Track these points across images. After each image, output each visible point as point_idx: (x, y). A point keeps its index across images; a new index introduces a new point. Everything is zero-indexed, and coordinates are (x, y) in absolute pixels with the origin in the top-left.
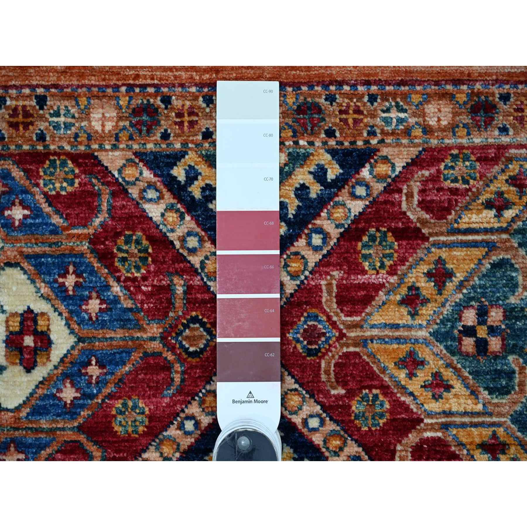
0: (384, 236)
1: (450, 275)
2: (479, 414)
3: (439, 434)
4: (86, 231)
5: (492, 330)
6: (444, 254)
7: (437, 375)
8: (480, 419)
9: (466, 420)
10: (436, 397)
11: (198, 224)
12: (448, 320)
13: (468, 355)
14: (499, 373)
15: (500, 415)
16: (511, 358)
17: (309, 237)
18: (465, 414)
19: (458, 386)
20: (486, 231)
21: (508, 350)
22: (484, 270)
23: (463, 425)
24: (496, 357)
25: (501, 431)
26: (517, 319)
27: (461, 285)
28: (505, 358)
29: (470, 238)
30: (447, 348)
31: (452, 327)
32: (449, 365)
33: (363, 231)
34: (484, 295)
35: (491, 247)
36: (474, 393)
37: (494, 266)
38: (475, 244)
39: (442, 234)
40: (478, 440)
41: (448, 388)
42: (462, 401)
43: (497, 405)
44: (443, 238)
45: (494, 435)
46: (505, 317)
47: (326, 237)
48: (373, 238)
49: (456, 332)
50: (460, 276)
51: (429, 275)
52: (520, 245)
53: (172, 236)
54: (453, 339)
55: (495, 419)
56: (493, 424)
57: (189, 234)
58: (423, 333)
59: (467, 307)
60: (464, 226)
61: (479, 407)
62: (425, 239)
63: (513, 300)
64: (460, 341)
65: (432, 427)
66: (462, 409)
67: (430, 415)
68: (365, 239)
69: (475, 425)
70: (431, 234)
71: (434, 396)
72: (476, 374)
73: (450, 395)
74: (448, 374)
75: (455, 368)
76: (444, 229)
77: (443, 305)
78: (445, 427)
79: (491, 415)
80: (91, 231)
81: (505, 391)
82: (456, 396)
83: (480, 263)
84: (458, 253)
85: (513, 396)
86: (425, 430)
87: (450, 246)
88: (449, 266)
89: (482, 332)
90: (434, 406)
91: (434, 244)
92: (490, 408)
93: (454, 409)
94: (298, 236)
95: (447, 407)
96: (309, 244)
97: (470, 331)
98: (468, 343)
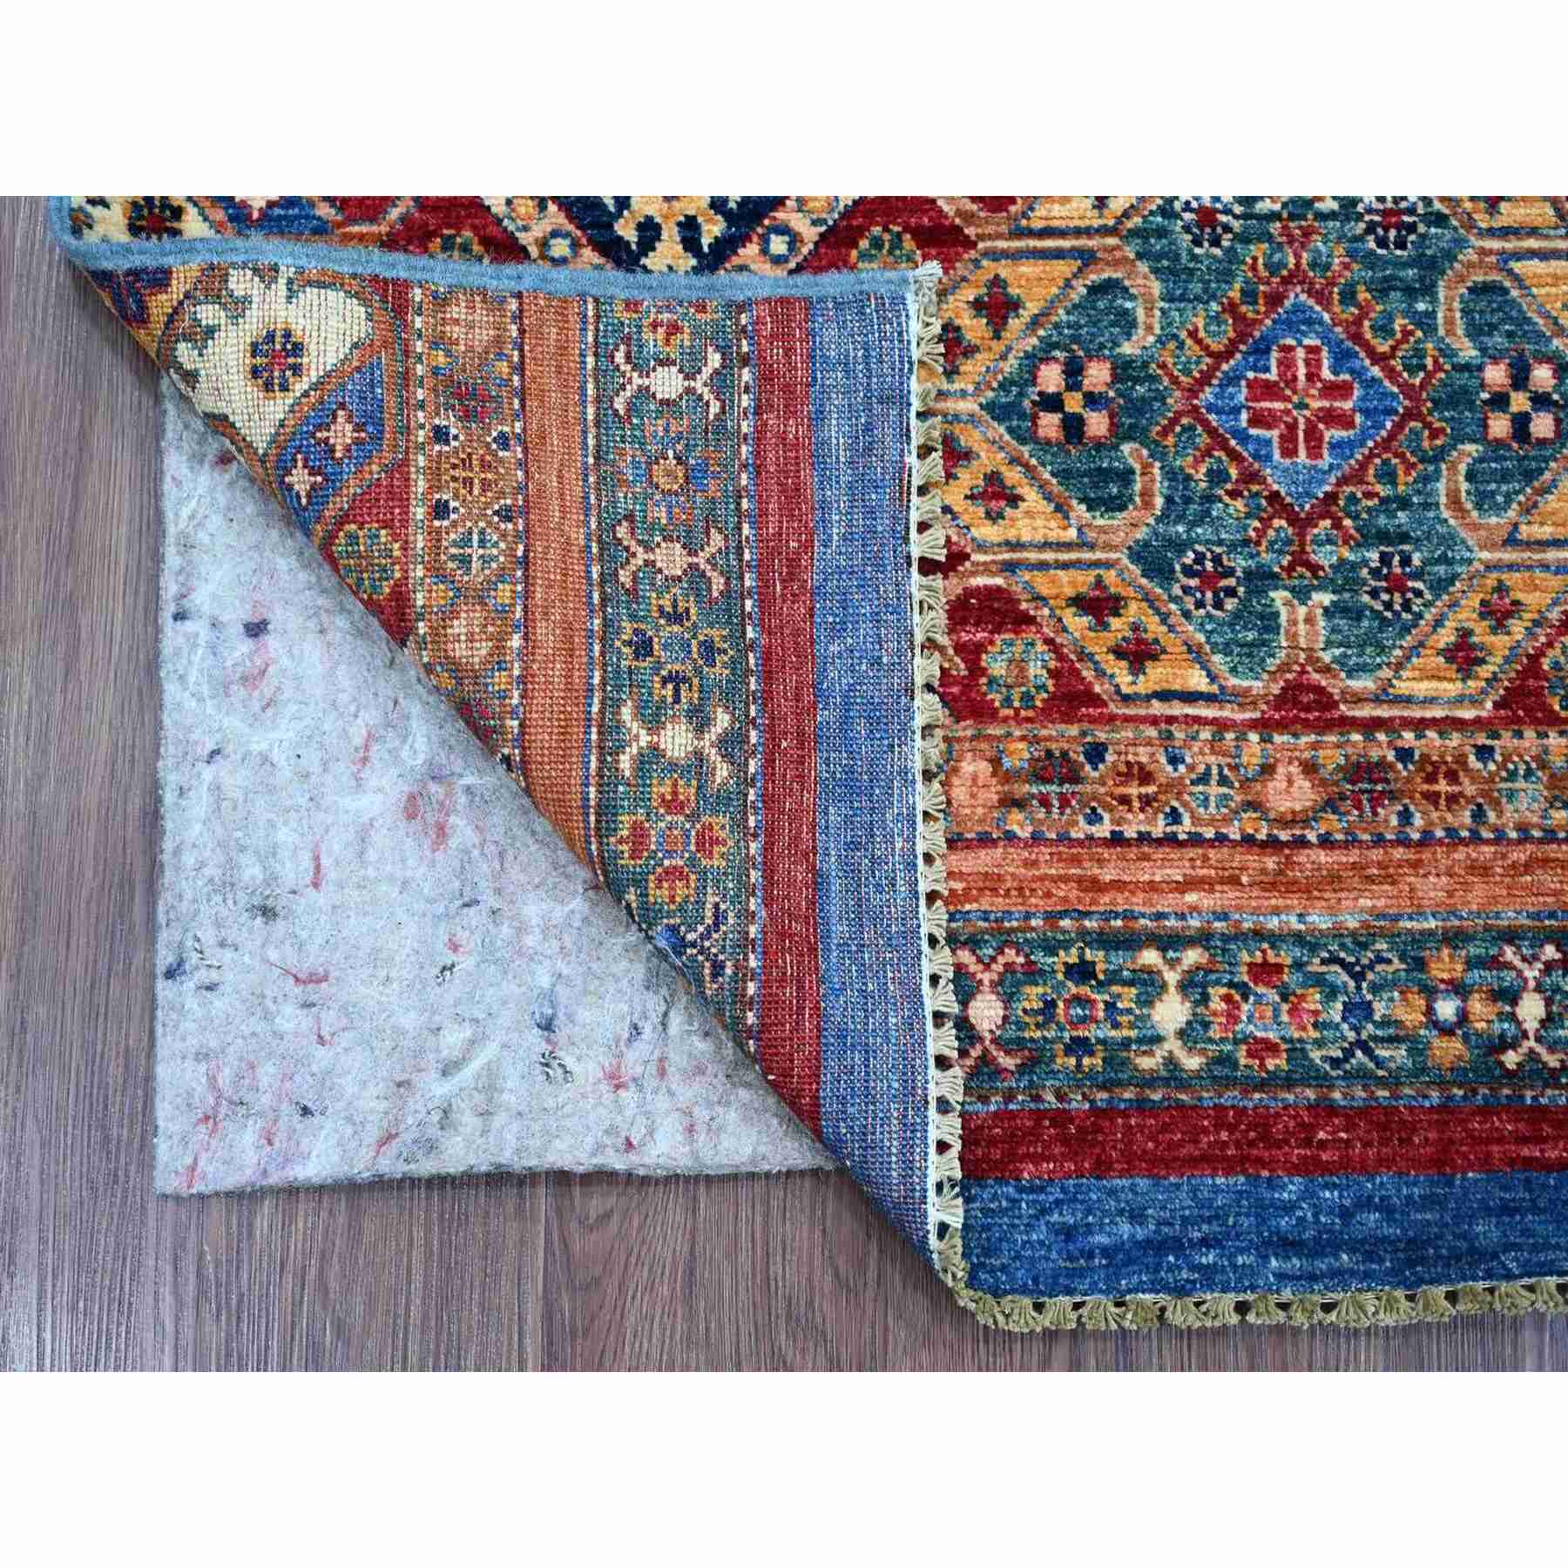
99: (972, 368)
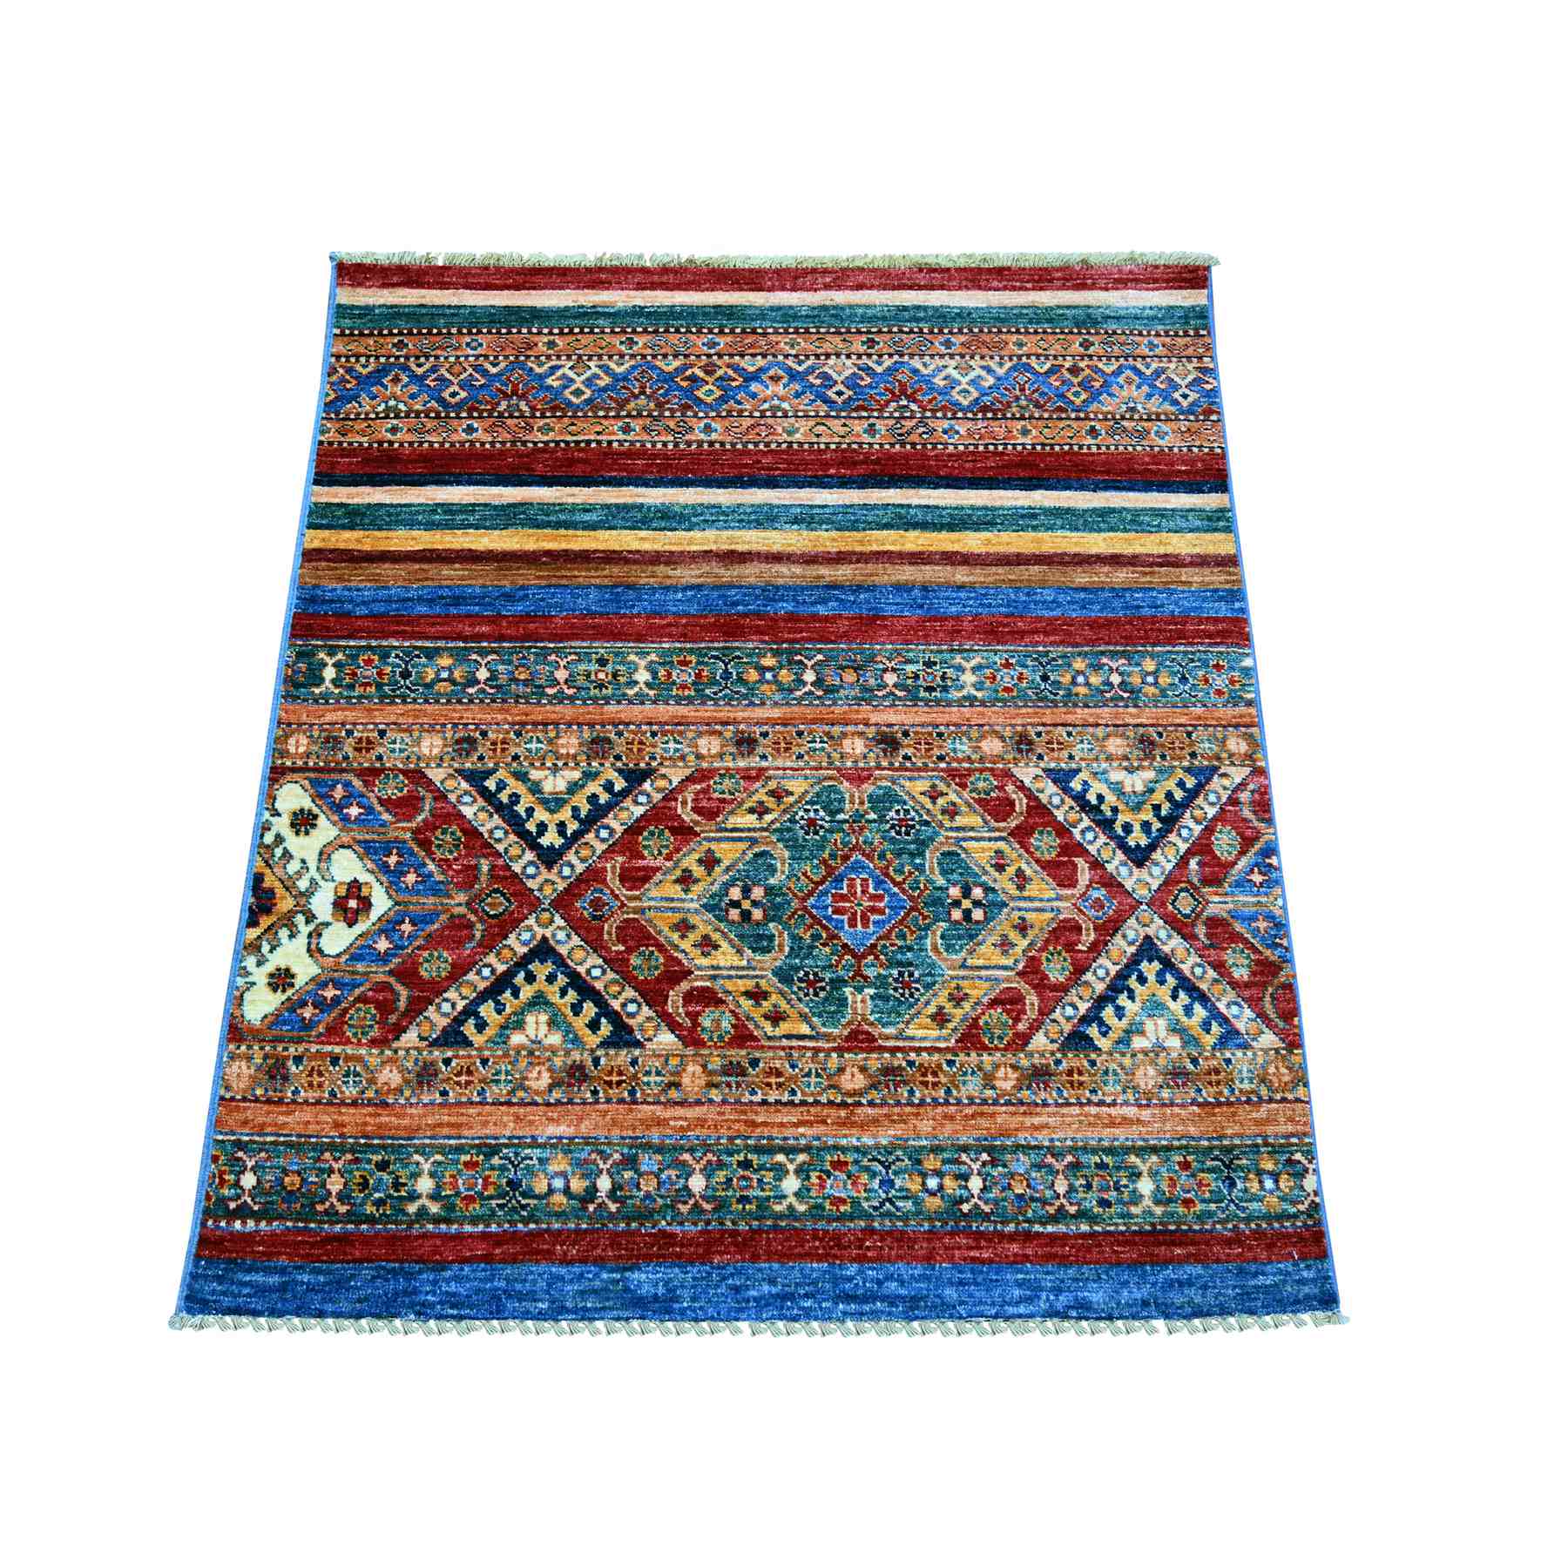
0: (661, 833)
1: (718, 861)
2: (743, 968)
3: (708, 984)
4: (409, 825)
5: (755, 904)
6: (713, 846)
7: (706, 937)
8: (745, 973)
9: (733, 973)
10: (704, 954)
11: (504, 821)
12: (716, 895)
13: (733, 922)
14: (761, 937)
15: (762, 969)
16: (771, 925)
17: (597, 831)
18: (732, 968)
19: (724, 945)
20: (749, 830)
21: (767, 918)
22: (747, 858)
23: (730, 977)
24: (758, 924)
25: (763, 983)
26: (776, 895)
27: (728, 869)
28: (766, 925)
29: (735, 834)
30: (715, 916)
31: (720, 900)
32: (718, 930)
33: (644, 828)
34: (747, 877)
35: (754, 841)
36: (739, 952)
37: (756, 855)
38: (740, 839)
39: (712, 831)
40: (743, 989)
41: (716, 947)
42: (729, 957)
43: (759, 961)
44: (712, 835)
45: (757, 985)
46: (766, 894)
47: (612, 832)
48: (652, 834)
49: (723, 904)
50: (726, 863)
51: (700, 861)
52: (778, 840)
53: (481, 829)
54: (721, 910)
55: (758, 973)
56: (757, 977)
57: (496, 828)
58: (695, 905)
59: (733, 885)
60: (730, 826)
61: (744, 963)
62: (697, 834)
63: (772, 881)
64: (727, 911)
65: (702, 978)
66: (729, 964)
67: (699, 968)
68: (645, 834)
69: (741, 977)
70: (702, 832)
71: (703, 953)
72: (741, 937)
73: (718, 953)
74: (716, 936)
75: (722, 932)
76: (713, 828)
77: (712, 884)
78: (714, 978)
79: (754, 969)
80: (414, 825)
81: (767, 950)
82: (723, 953)
83: (744, 853)
84: (724, 845)
85: (773, 954)
86: (696, 980)
87: (719, 840)
88: (717, 855)
89: (746, 905)
90: (704, 962)
91: (705, 839)
92: (754, 964)
93: (722, 964)
94: (588, 831)
95: (715, 963)
96: (597, 837)
97: (735, 904)
98: (734, 914)
99: (697, 889)
